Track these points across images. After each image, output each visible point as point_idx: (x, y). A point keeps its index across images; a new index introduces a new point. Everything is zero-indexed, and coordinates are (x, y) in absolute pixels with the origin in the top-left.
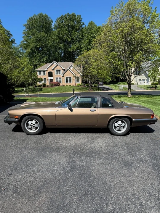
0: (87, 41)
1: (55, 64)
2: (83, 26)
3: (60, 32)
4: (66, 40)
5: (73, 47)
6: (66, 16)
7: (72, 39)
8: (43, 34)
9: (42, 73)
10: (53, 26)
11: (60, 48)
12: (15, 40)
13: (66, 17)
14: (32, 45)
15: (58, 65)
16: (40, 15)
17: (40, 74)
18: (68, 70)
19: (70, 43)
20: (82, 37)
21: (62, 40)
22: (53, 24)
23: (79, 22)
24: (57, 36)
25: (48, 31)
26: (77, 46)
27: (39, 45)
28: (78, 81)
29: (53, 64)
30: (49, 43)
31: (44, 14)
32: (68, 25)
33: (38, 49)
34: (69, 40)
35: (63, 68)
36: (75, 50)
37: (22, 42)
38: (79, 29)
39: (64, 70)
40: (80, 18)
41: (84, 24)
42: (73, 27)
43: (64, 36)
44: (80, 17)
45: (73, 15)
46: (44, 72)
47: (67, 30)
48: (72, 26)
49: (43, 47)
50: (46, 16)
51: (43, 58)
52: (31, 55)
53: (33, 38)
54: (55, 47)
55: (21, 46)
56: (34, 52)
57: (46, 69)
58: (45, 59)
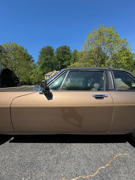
0: (73, 59)
1: (55, 72)
3: (58, 55)
4: (62, 59)
5: (65, 63)
6: (61, 47)
7: (65, 59)
8: (49, 56)
9: (48, 77)
10: (54, 52)
11: (58, 64)
12: (34, 60)
13: (62, 48)
14: (43, 62)
16: (47, 47)
17: (47, 78)
19: (64, 61)
20: (70, 58)
21: (59, 60)
22: (55, 51)
23: (69, 50)
24: (57, 57)
25: (52, 54)
26: (67, 62)
27: (47, 62)
29: (54, 72)
30: (52, 61)
31: (50, 46)
32: (63, 51)
33: (46, 64)
34: (63, 59)
36: (66, 64)
37: (38, 61)
38: (69, 53)
40: (69, 48)
41: (71, 51)
42: (65, 53)
43: (60, 57)
44: (69, 47)
45: (66, 46)
46: (49, 76)
47: (62, 54)
48: (65, 52)
49: (49, 63)
51: (49, 69)
52: (42, 68)
53: (44, 59)
54: (56, 63)
55: (37, 63)
56: (44, 66)
57: (50, 75)
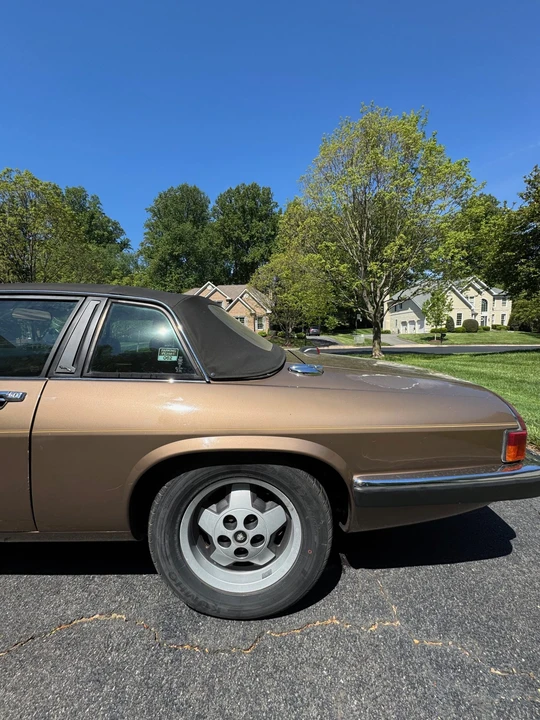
1: (209, 288)
2: (276, 210)
3: (225, 222)
4: (239, 239)
5: (254, 253)
6: (237, 188)
7: (252, 237)
8: (188, 226)
10: (209, 211)
11: (225, 257)
12: (129, 241)
13: (239, 192)
14: (164, 249)
15: (216, 290)
16: (181, 189)
18: (238, 300)
19: (247, 245)
20: (273, 233)
21: (229, 240)
22: (211, 206)
23: (267, 201)
24: (220, 231)
25: (199, 219)
26: (262, 251)
27: (179, 249)
28: (260, 326)
29: (206, 288)
30: (202, 245)
31: (191, 185)
32: (243, 207)
33: (176, 258)
34: (245, 238)
35: (228, 298)
36: (256, 259)
37: (142, 244)
38: (266, 216)
39: (230, 301)
40: (268, 194)
41: (277, 206)
42: (253, 212)
43: (233, 230)
44: (268, 192)
45: (254, 186)
47: (240, 218)
48: (251, 209)
49: (187, 255)
50: (195, 189)
51: (187, 276)
52: (161, 271)
53: (166, 236)
54: (215, 253)
55: (140, 253)
56: (167, 264)
58: (191, 279)
